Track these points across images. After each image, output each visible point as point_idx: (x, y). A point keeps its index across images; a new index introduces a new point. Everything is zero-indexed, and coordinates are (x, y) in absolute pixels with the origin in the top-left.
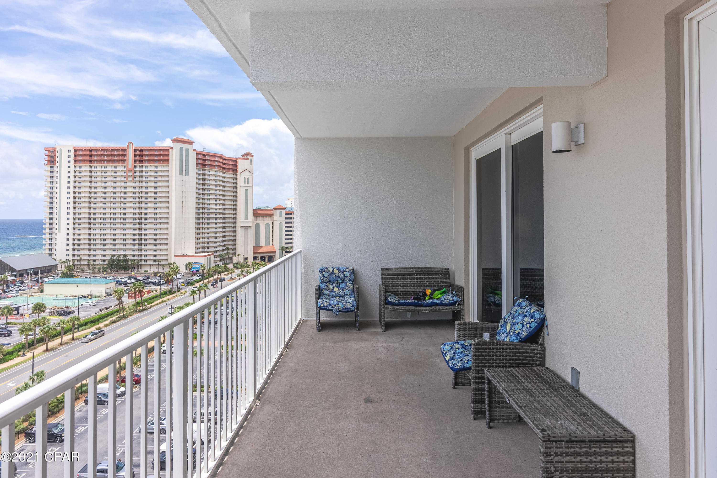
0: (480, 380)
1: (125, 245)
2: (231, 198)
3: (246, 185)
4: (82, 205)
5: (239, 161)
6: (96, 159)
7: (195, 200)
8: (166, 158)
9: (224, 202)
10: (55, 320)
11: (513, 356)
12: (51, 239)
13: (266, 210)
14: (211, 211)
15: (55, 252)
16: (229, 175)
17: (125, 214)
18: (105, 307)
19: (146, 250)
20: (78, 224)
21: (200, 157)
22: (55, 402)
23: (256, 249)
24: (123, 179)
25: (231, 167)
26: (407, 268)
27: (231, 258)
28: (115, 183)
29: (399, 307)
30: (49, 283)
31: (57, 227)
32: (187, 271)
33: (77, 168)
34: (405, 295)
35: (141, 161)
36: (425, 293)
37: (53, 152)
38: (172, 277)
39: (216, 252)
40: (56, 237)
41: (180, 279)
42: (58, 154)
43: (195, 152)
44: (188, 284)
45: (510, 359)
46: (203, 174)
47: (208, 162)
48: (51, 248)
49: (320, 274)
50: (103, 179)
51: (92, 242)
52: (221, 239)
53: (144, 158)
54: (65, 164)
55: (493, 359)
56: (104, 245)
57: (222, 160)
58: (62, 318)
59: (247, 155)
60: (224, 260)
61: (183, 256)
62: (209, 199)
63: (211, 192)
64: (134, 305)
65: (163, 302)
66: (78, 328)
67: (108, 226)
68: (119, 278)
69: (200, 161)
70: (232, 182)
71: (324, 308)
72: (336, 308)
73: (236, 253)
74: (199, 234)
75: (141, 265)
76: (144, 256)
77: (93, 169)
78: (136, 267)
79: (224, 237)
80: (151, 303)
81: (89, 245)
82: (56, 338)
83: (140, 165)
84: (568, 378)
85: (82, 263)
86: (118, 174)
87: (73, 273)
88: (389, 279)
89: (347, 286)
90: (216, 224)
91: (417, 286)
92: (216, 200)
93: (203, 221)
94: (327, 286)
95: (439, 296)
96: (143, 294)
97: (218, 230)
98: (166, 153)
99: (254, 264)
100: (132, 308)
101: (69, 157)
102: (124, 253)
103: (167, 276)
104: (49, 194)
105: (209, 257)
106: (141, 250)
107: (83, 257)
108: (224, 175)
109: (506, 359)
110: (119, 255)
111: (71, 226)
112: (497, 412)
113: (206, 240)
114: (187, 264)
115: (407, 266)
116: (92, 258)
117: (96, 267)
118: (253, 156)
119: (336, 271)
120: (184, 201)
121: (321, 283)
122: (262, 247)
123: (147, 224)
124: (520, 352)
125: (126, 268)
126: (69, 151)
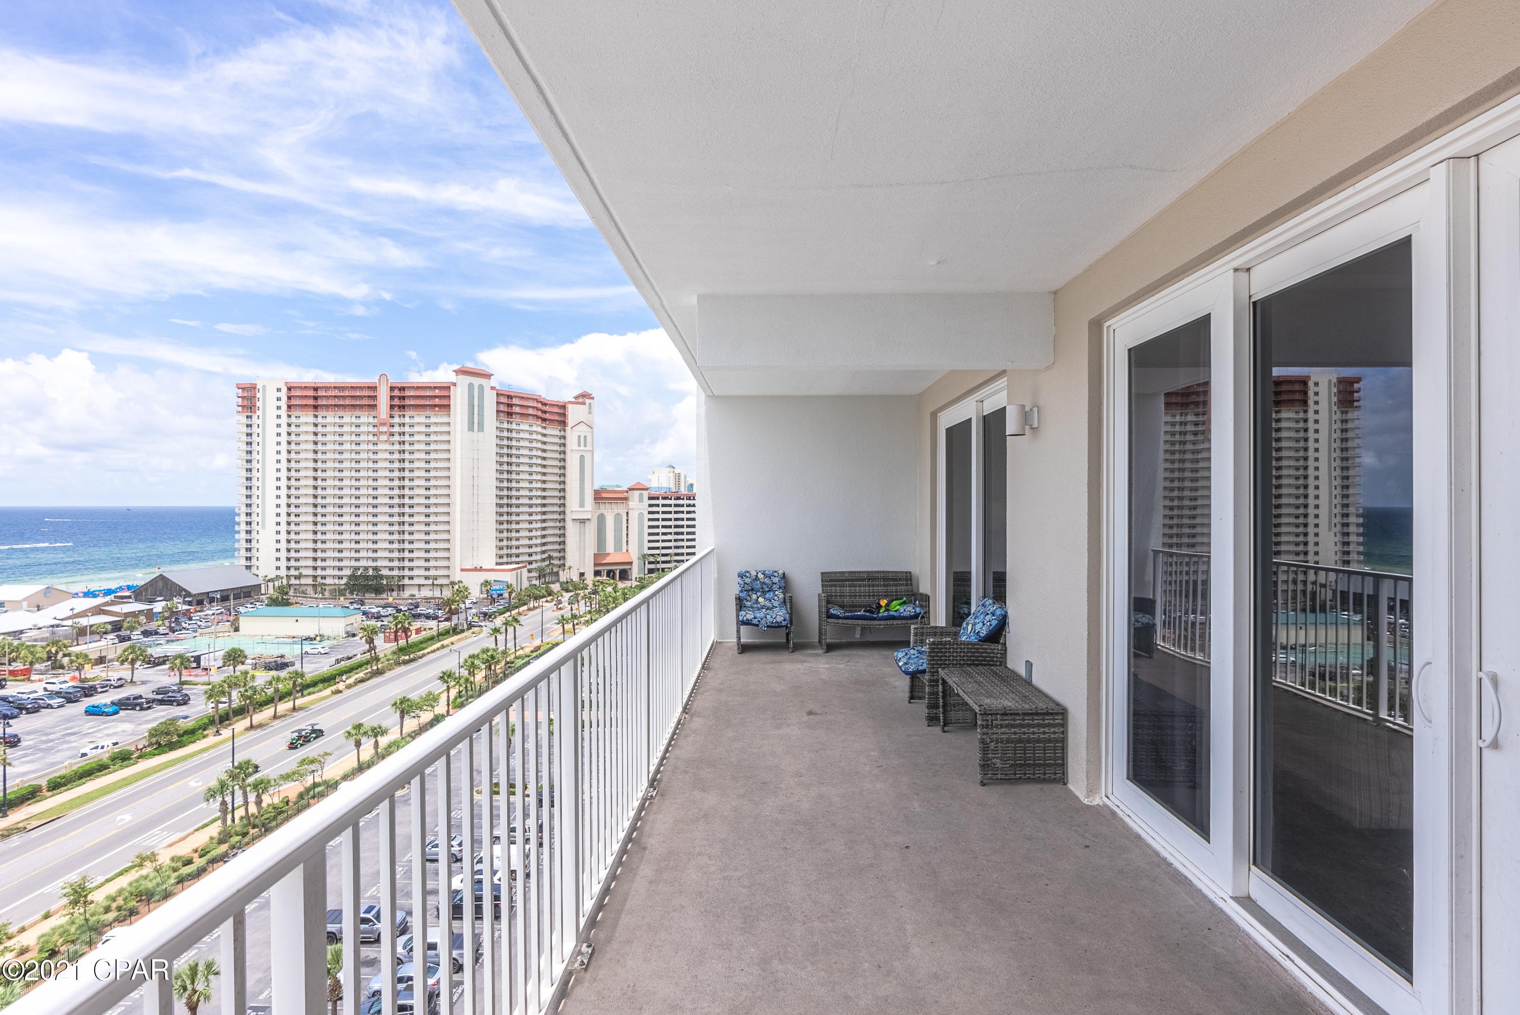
0: (934, 682)
1: (375, 551)
2: (557, 471)
3: (582, 448)
4: (302, 482)
5: (570, 407)
6: (324, 403)
7: (495, 475)
8: (445, 402)
9: (544, 478)
10: (262, 678)
11: (971, 656)
12: (249, 541)
13: (615, 492)
14: (522, 493)
15: (257, 563)
16: (553, 431)
17: (375, 498)
18: (345, 655)
19: (411, 560)
20: (296, 515)
21: (503, 400)
22: (270, 812)
23: (599, 558)
24: (371, 438)
25: (557, 418)
26: (855, 572)
27: (557, 574)
28: (358, 444)
29: (845, 621)
30: (247, 615)
31: (259, 519)
32: (482, 596)
33: (293, 420)
34: (853, 607)
35: (402, 407)
36: (879, 604)
37: (251, 391)
38: (458, 605)
39: (530, 563)
40: (257, 537)
41: (471, 608)
42: (259, 395)
43: (495, 392)
44: (485, 617)
45: (968, 660)
46: (508, 430)
47: (517, 410)
48: (249, 555)
49: (739, 580)
50: (337, 438)
51: (319, 545)
52: (539, 541)
53: (407, 402)
54: (271, 412)
55: (949, 660)
56: (340, 551)
57: (540, 405)
58: (273, 673)
59: (584, 397)
60: (544, 576)
61: (476, 570)
62: (518, 473)
63: (522, 460)
64: (394, 653)
65: (443, 647)
66: (301, 691)
67: (346, 518)
68: (367, 607)
69: (502, 408)
70: (557, 443)
71: (747, 623)
72: (763, 622)
73: (564, 565)
74: (501, 532)
75: (403, 585)
76: (409, 569)
77: (320, 420)
78: (395, 588)
79: (544, 537)
80: (424, 649)
81: (315, 550)
82: (266, 707)
83: (400, 413)
84: (1022, 672)
85: (303, 581)
86: (363, 429)
87: (288, 599)
88: (831, 586)
89: (776, 595)
90: (531, 514)
91: (869, 596)
92: (531, 474)
93: (509, 510)
94: (749, 595)
95: (898, 607)
96: (409, 633)
97: (534, 525)
98: (444, 393)
99: (596, 584)
100: (391, 657)
101: (279, 399)
102: (375, 564)
103: (449, 602)
104: (245, 463)
105: (519, 571)
106: (403, 559)
107: (305, 572)
108: (544, 431)
109: (964, 660)
110: (366, 568)
111: (283, 519)
112: (953, 715)
113: (514, 543)
114: (482, 584)
115: (856, 570)
116: (319, 572)
117: (327, 588)
118: (593, 398)
119: (760, 576)
120: (475, 475)
121: (742, 591)
122: (609, 554)
123: (413, 516)
124: (979, 652)
125: (378, 590)
126: (279, 390)
